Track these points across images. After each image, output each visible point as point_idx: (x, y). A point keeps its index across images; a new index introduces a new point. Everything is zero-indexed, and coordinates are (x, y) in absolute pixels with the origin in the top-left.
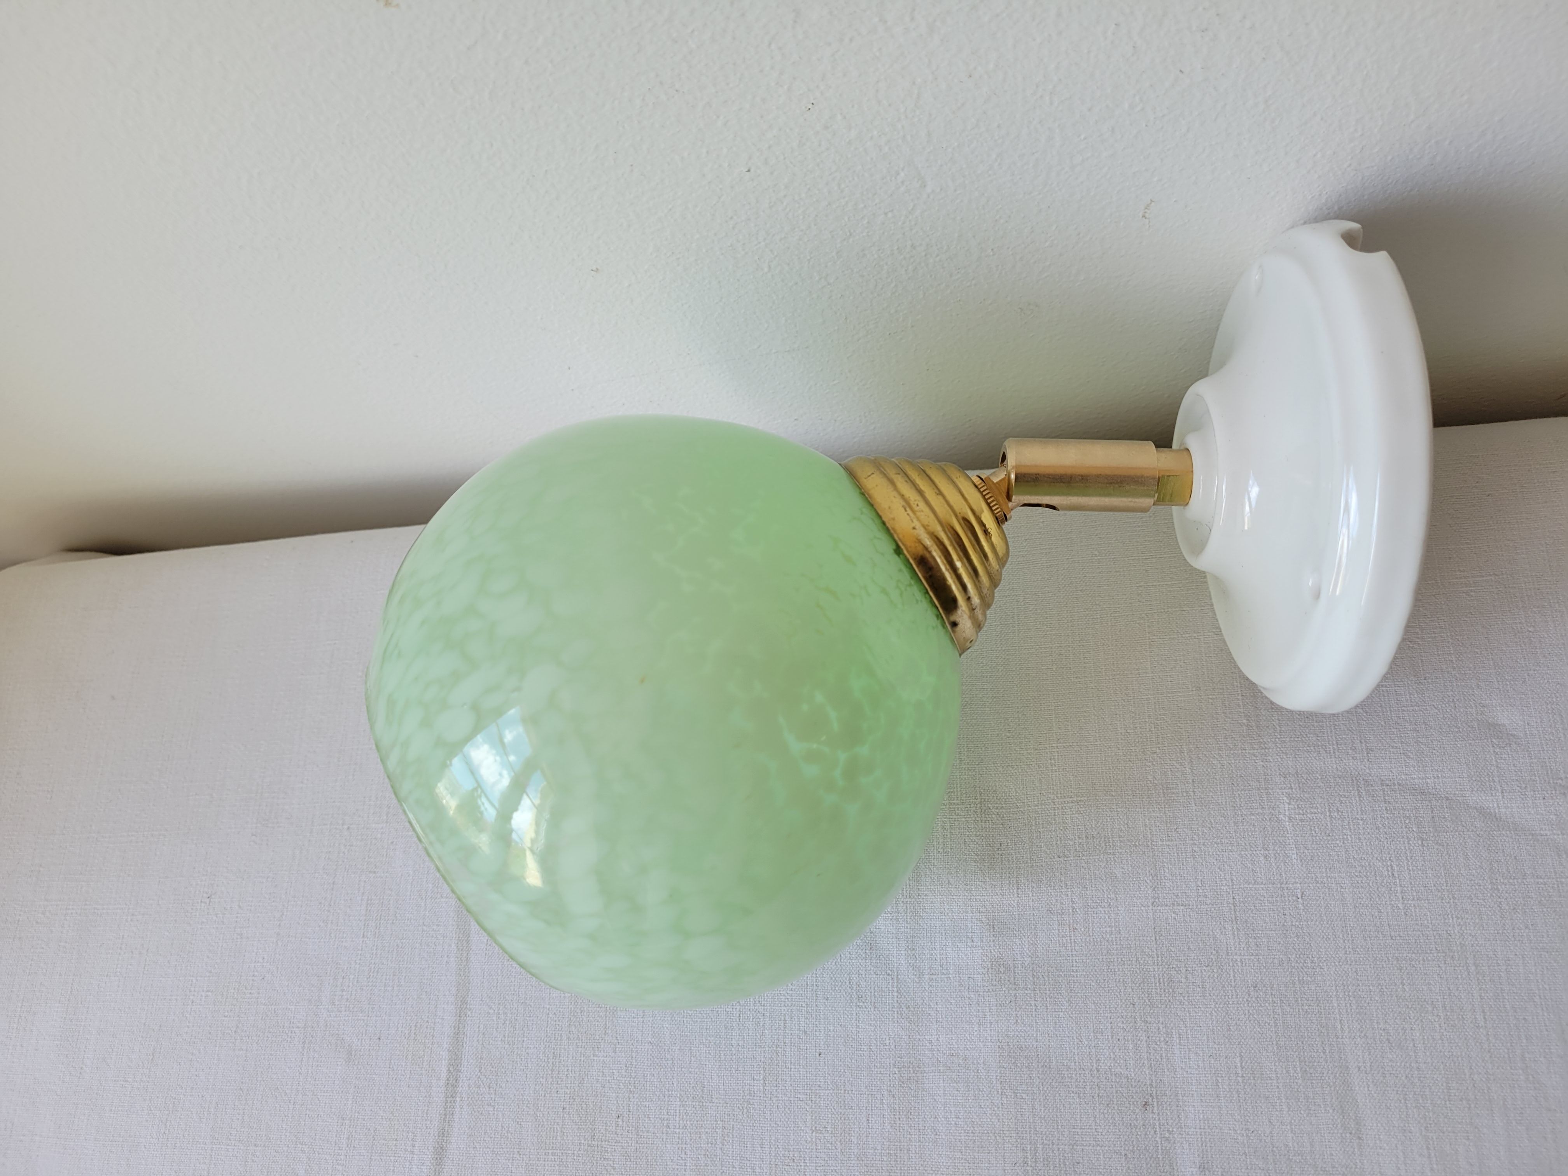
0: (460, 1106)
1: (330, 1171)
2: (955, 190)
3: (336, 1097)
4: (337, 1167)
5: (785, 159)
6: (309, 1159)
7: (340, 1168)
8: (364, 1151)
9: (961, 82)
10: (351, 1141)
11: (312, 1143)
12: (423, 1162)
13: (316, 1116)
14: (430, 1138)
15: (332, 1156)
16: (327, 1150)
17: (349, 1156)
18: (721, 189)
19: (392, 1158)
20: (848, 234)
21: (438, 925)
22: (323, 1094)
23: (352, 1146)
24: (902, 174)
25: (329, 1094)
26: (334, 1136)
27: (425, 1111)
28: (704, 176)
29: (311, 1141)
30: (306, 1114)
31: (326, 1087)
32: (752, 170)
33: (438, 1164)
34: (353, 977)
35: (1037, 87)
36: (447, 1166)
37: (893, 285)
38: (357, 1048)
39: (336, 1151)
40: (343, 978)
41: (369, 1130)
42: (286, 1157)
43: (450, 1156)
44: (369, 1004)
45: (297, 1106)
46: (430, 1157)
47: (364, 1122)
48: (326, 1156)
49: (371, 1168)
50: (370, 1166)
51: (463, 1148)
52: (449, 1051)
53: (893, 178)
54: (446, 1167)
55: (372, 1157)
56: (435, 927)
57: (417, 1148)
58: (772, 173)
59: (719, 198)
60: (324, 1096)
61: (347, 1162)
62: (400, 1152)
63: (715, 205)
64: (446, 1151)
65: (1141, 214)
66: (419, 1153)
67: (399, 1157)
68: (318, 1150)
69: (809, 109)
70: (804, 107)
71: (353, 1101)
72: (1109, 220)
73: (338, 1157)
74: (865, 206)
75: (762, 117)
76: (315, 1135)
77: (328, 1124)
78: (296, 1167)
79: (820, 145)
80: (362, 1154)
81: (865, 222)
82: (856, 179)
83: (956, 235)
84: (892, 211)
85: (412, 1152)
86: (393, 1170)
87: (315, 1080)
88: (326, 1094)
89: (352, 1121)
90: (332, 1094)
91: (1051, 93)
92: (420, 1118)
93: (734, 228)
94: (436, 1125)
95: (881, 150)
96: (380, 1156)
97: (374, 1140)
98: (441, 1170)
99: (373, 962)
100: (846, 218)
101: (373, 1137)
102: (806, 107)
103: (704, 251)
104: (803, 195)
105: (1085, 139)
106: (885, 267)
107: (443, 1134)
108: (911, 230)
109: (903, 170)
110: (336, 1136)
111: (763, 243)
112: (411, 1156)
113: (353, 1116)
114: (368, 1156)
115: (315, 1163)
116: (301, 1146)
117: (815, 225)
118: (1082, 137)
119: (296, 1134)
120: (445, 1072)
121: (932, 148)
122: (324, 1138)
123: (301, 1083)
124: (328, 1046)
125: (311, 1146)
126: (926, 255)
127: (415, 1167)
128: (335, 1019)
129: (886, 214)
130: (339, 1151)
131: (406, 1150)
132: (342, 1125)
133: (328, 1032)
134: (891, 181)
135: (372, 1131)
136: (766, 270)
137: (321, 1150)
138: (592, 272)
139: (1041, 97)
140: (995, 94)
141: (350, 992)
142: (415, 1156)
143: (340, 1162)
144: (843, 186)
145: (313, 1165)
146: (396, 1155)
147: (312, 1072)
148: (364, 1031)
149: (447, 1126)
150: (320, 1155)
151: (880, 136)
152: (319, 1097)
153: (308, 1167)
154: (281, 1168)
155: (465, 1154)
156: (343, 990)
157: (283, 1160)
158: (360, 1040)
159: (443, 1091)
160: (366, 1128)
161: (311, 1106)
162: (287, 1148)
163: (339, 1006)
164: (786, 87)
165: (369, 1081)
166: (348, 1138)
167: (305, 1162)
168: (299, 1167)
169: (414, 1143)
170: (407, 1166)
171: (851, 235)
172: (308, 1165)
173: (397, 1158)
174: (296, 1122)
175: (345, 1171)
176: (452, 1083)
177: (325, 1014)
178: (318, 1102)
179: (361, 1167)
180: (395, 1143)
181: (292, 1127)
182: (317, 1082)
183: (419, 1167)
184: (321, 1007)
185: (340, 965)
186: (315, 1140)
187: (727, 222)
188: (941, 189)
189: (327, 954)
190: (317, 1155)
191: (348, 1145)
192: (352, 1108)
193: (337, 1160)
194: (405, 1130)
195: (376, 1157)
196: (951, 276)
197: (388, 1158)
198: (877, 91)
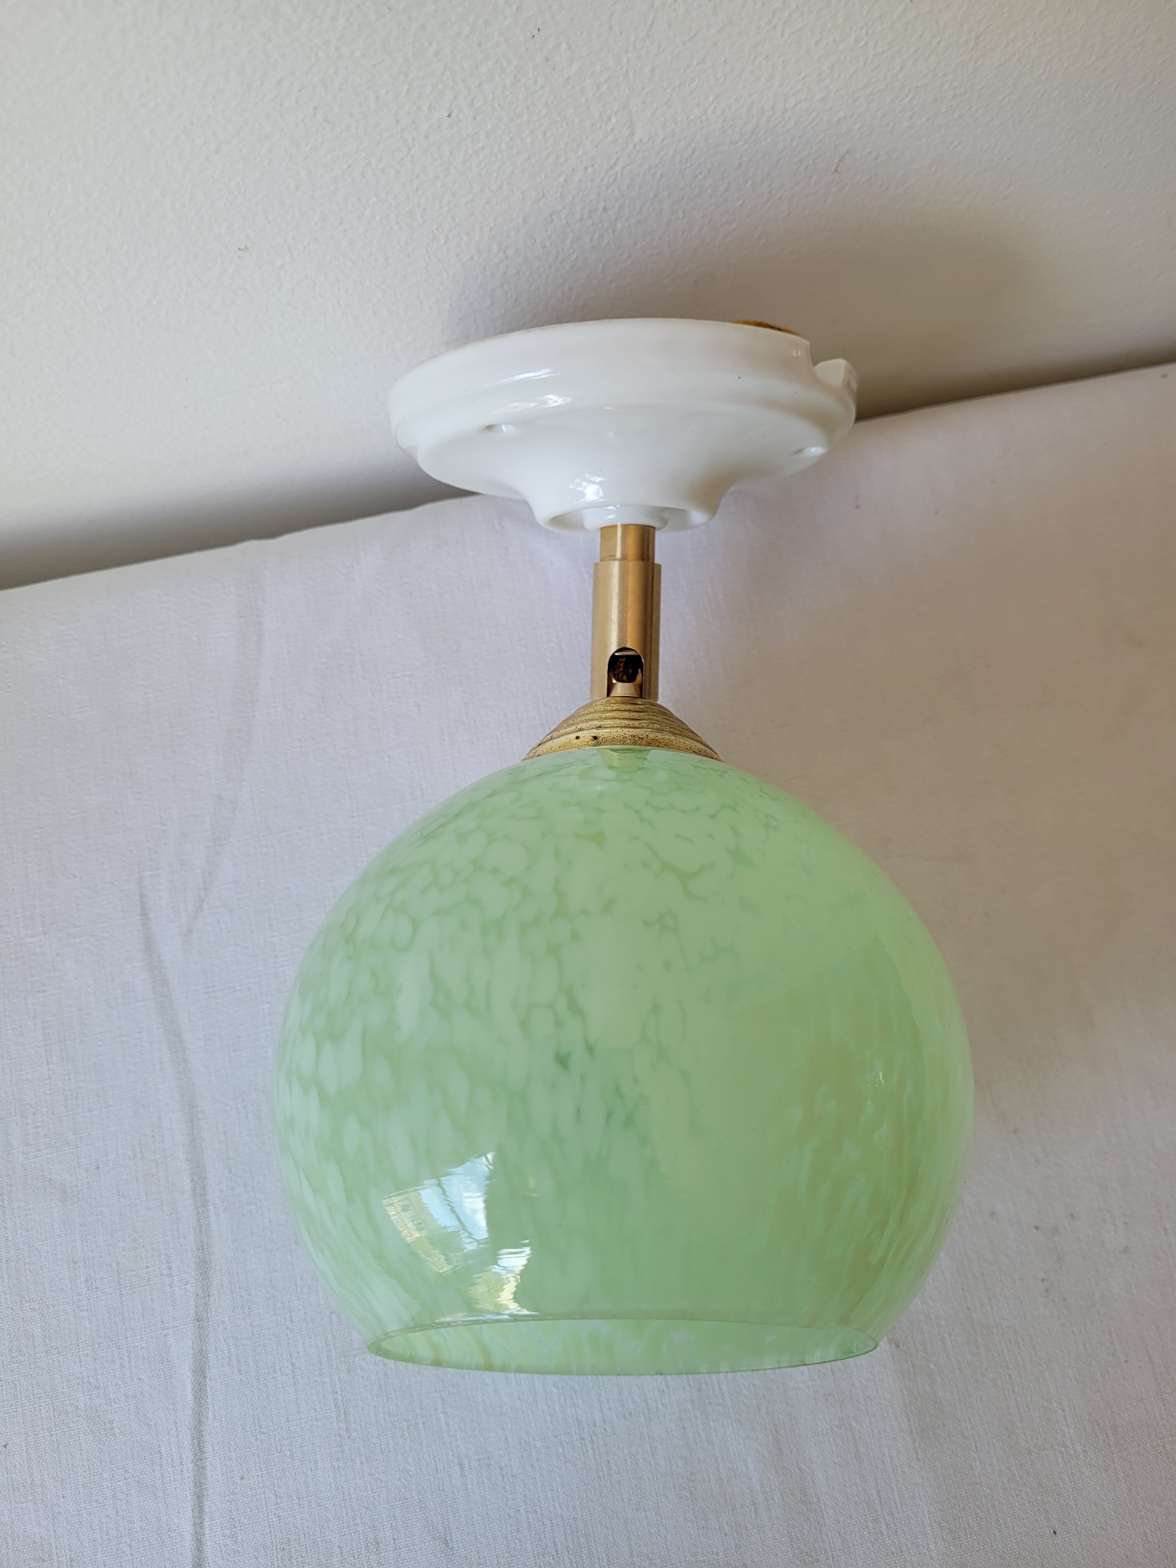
0: (216, 1213)
1: (73, 1320)
2: (663, 140)
3: (60, 1242)
4: (80, 1314)
5: (493, 99)
6: (43, 1316)
7: (85, 1314)
8: (109, 1289)
9: (701, 6)
10: (92, 1283)
11: (42, 1297)
12: (186, 1281)
13: (39, 1268)
14: (188, 1254)
15: (71, 1304)
16: (63, 1300)
17: (93, 1298)
18: (413, 139)
19: (147, 1287)
20: (541, 194)
21: (139, 1032)
22: (42, 1243)
23: (94, 1287)
24: (614, 120)
25: (49, 1241)
26: (68, 1283)
27: (175, 1228)
28: (398, 121)
29: (41, 1295)
30: (26, 1269)
31: (44, 1234)
32: (453, 115)
33: (205, 1278)
34: (45, 1110)
35: (774, 14)
36: (216, 1277)
37: (574, 257)
38: (72, 1184)
39: (75, 1298)
40: (34, 1114)
41: (111, 1265)
42: (13, 1320)
43: (217, 1267)
44: (75, 1134)
45: (11, 1264)
46: (193, 1273)
47: (102, 1259)
48: (63, 1306)
49: (123, 1304)
50: (122, 1302)
51: (231, 1254)
52: (187, 1160)
53: (604, 125)
54: (215, 1279)
55: (123, 1293)
56: (137, 1035)
57: (175, 1269)
58: (475, 118)
59: (409, 150)
60: (43, 1244)
61: (92, 1306)
62: (156, 1278)
63: (403, 159)
64: (210, 1263)
65: (833, 168)
66: (178, 1273)
67: (154, 1283)
68: (51, 1303)
69: (534, 36)
70: (528, 33)
71: (82, 1241)
72: (803, 175)
73: (79, 1303)
74: (566, 160)
75: (480, 45)
76: (44, 1288)
77: (57, 1272)
78: (28, 1328)
79: (536, 82)
80: (108, 1293)
81: (562, 180)
82: (565, 126)
83: (652, 194)
84: (593, 166)
85: (171, 1274)
86: (151, 1299)
87: (27, 1231)
88: (46, 1242)
89: (87, 1262)
90: (53, 1240)
91: (785, 22)
92: (170, 1237)
93: (417, 189)
94: (193, 1240)
95: (598, 89)
96: (132, 1289)
97: (119, 1274)
98: (209, 1283)
99: (67, 1088)
100: (543, 175)
101: (118, 1272)
102: (531, 33)
103: (377, 219)
104: (503, 146)
105: (804, 78)
106: (571, 235)
107: (203, 1247)
108: (607, 188)
109: (616, 114)
110: (71, 1282)
111: (446, 208)
112: (170, 1279)
113: (86, 1257)
114: (116, 1293)
115: (51, 1317)
116: (28, 1304)
117: (508, 184)
118: (802, 76)
119: (18, 1293)
120: (189, 1182)
121: (652, 87)
122: (56, 1288)
123: (10, 1238)
124: (34, 1191)
125: (41, 1301)
126: (616, 220)
127: (178, 1288)
128: (36, 1159)
129: (586, 169)
130: (79, 1297)
131: (162, 1275)
132: (75, 1269)
133: (30, 1176)
134: (600, 127)
135: (115, 1266)
136: (442, 242)
137: (55, 1302)
138: (239, 251)
139: (775, 27)
140: (731, 22)
141: (46, 1127)
142: (174, 1278)
143: (84, 1308)
144: (549, 134)
145: (49, 1320)
146: (151, 1283)
147: (21, 1223)
148: (76, 1164)
149: (205, 1237)
150: (56, 1308)
151: (602, 71)
152: (37, 1247)
153: (43, 1324)
154: (9, 1334)
155: (233, 1260)
156: (37, 1127)
157: (9, 1325)
158: (74, 1175)
159: (192, 1203)
160: (107, 1265)
161: (29, 1260)
162: (11, 1311)
163: (36, 1145)
164: (515, 6)
165: (97, 1215)
166: (87, 1281)
167: (39, 1319)
168: (32, 1327)
169: (170, 1265)
170: (168, 1290)
171: (544, 195)
172: (44, 1321)
173: (153, 1286)
174: (15, 1281)
175: (91, 1315)
176: (200, 1196)
177: (20, 1157)
178: (38, 1252)
179: (111, 1306)
180: (146, 1270)
181: (11, 1287)
182: (31, 1232)
183: (183, 1287)
184: (14, 1151)
185: (25, 1100)
186: (44, 1293)
187: (411, 181)
188: (650, 138)
189: (5, 1092)
190: (51, 1308)
191: (88, 1288)
192: (83, 1248)
193: (78, 1307)
194: (155, 1254)
195: (127, 1292)
196: (635, 244)
197: (142, 1288)
198: (612, 14)
